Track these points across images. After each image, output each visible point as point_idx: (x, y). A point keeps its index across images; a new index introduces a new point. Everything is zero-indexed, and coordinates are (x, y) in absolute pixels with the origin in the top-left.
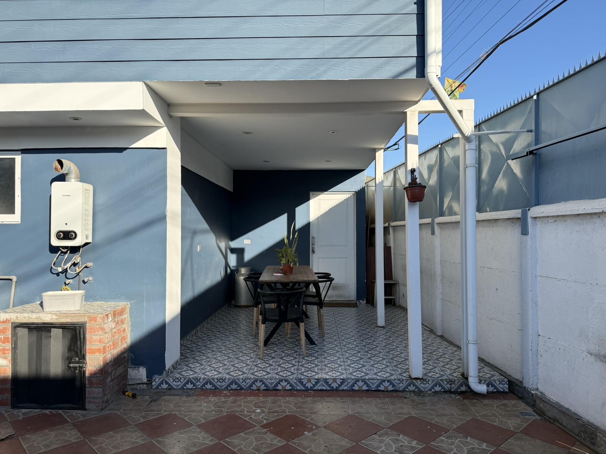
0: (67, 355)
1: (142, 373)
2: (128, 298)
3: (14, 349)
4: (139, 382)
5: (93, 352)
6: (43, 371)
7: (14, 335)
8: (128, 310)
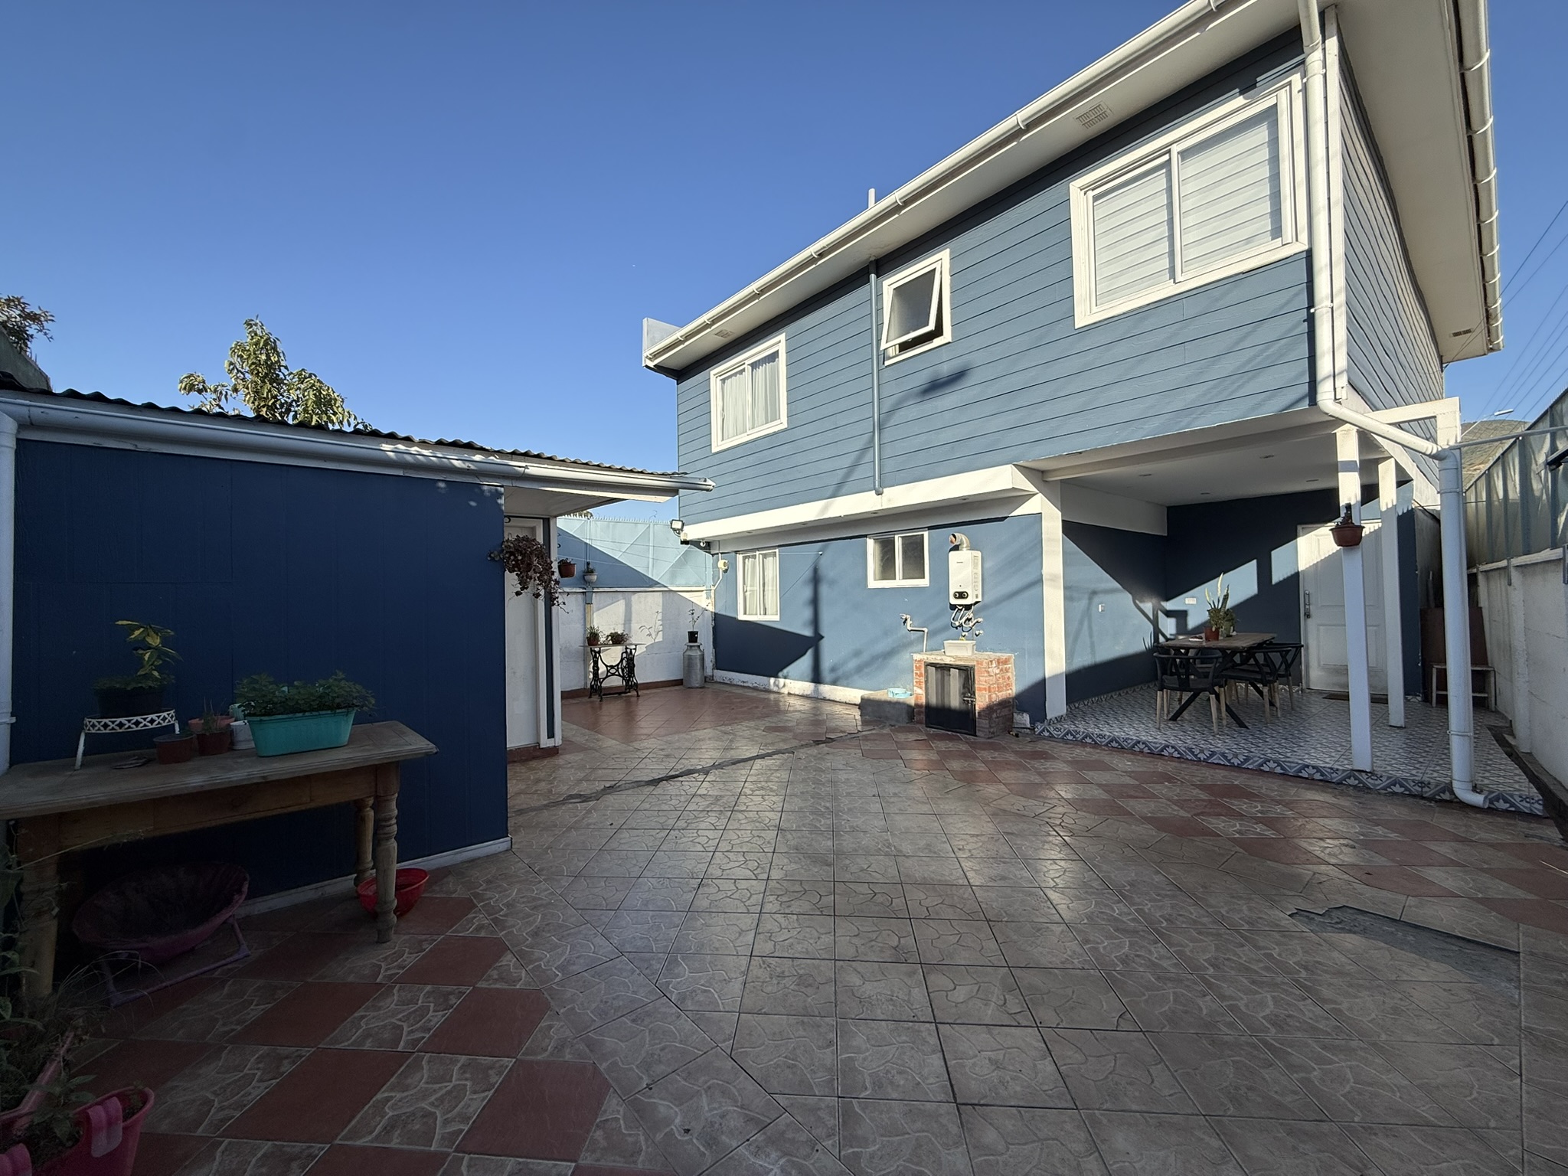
0: (962, 691)
1: (1025, 719)
2: (1012, 651)
3: (926, 682)
4: (1023, 726)
5: (980, 690)
6: (946, 703)
7: (926, 671)
8: (1012, 660)
